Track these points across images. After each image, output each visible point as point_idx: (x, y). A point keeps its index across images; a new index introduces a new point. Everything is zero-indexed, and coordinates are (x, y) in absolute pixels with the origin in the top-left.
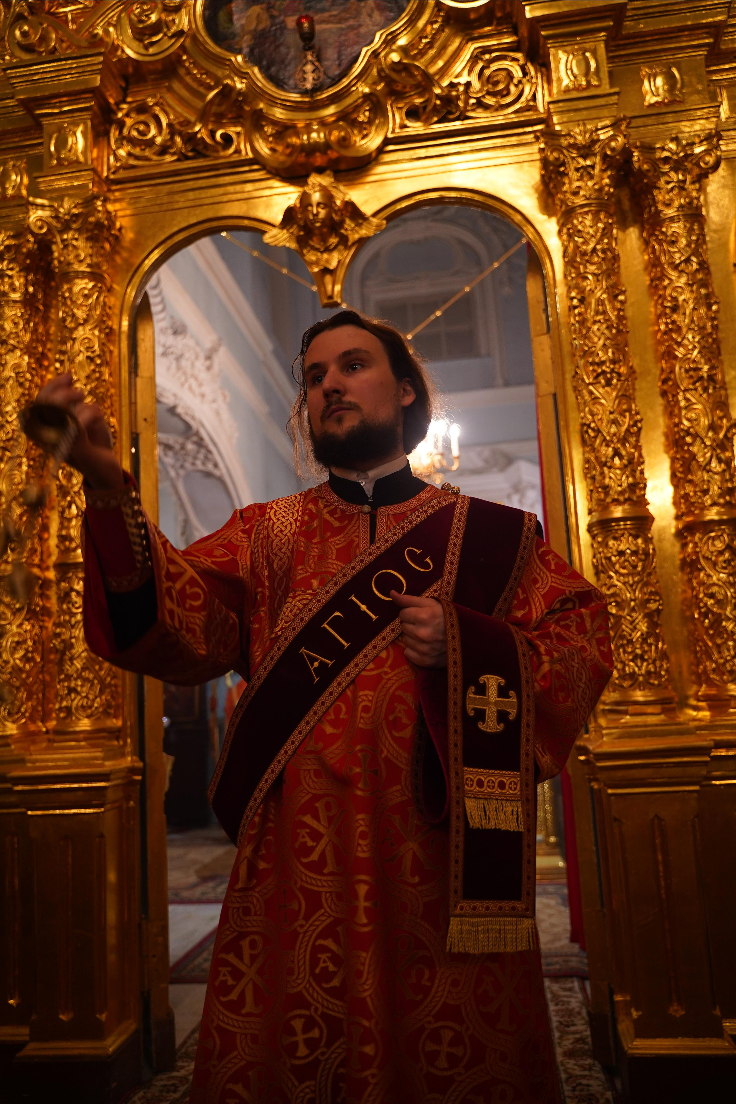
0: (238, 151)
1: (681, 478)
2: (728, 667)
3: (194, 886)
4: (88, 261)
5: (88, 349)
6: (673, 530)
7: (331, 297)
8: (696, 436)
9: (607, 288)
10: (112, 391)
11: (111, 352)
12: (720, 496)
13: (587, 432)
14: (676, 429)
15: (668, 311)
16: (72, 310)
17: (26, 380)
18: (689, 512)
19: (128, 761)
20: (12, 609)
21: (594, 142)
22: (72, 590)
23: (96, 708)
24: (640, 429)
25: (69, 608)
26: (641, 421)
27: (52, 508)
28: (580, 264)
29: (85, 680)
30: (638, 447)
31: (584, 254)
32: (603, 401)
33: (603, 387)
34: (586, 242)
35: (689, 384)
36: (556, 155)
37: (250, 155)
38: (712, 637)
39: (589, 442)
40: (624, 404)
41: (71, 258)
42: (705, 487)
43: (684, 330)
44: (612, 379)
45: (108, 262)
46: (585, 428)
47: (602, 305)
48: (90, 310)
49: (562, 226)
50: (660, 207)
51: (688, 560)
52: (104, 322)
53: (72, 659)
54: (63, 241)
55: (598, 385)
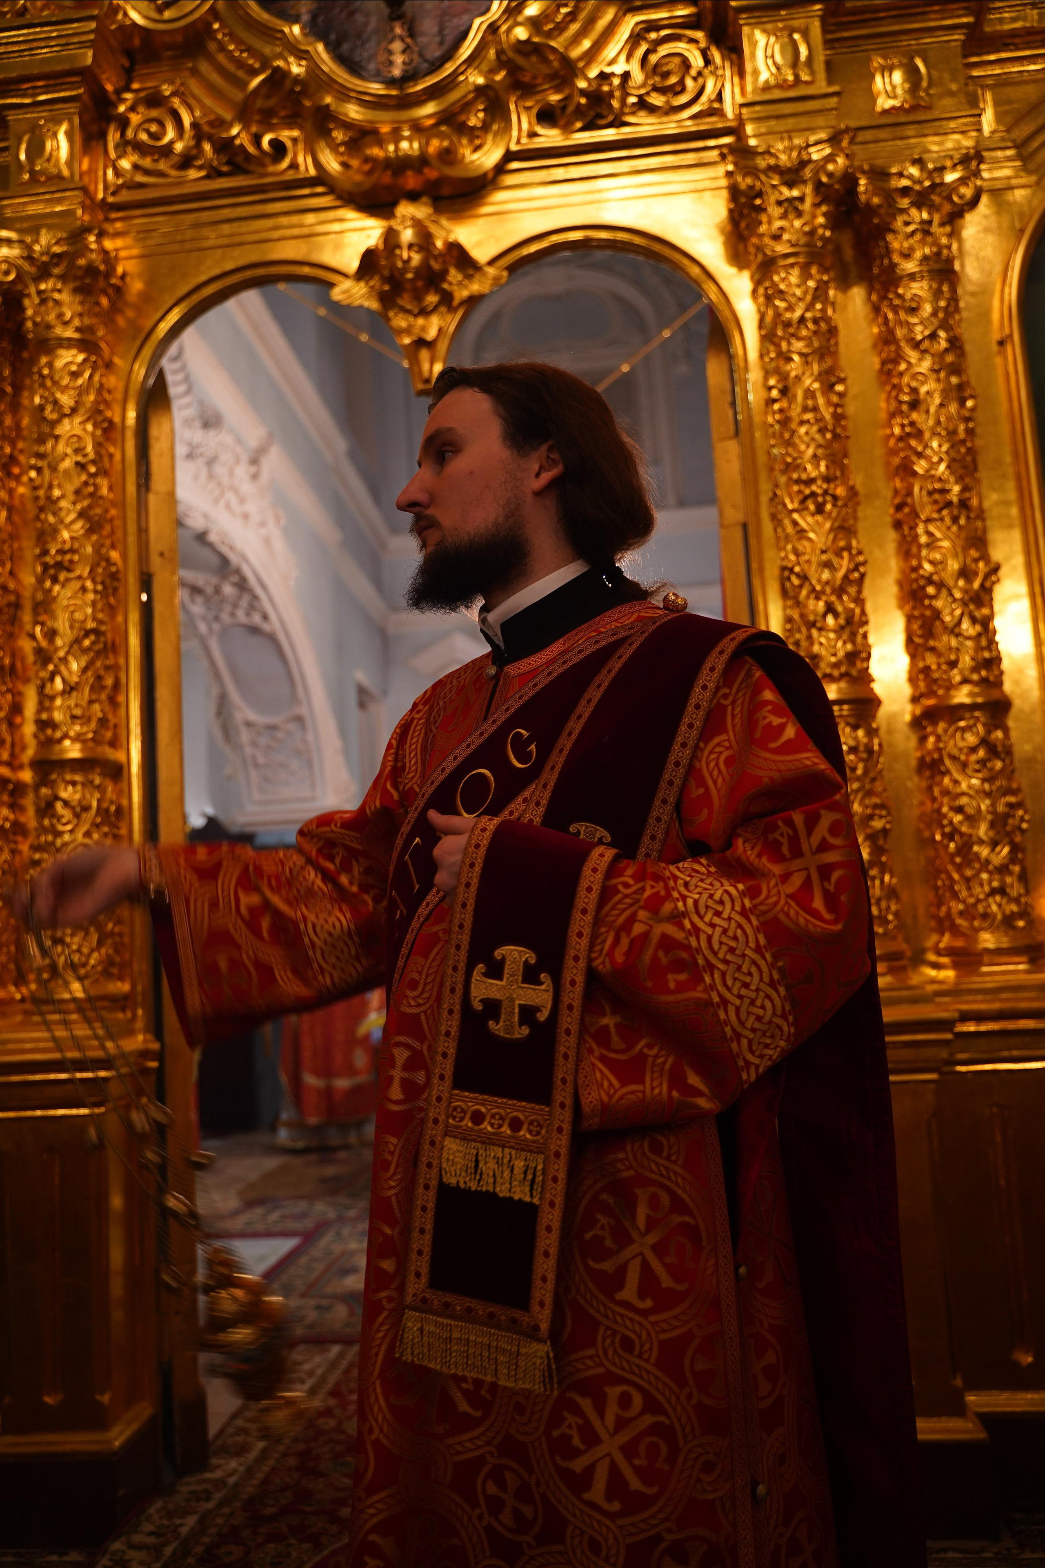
0: (294, 166)
1: (918, 645)
2: (981, 908)
3: (235, 1214)
4: (77, 322)
5: (77, 451)
6: (908, 718)
7: (428, 381)
8: (940, 585)
9: (820, 374)
10: (113, 512)
11: (111, 456)
12: (974, 669)
13: (789, 579)
14: (914, 576)
15: (905, 407)
16: (53, 394)
18: (931, 693)
19: (139, 1041)
21: (803, 164)
22: (57, 798)
23: (93, 967)
24: (863, 576)
25: (52, 825)
26: (864, 563)
27: (27, 681)
28: (782, 338)
30: (859, 601)
31: (788, 324)
32: (812, 535)
33: (813, 515)
34: (790, 308)
35: (933, 511)
36: (749, 181)
37: (312, 172)
38: (959, 868)
39: (791, 593)
40: (842, 539)
41: (51, 318)
42: (953, 657)
43: (927, 435)
44: (824, 503)
45: (106, 325)
46: (786, 573)
47: (812, 398)
48: (79, 395)
49: (757, 284)
50: (896, 258)
51: (928, 759)
52: (100, 412)
54: (39, 293)
55: (805, 513)
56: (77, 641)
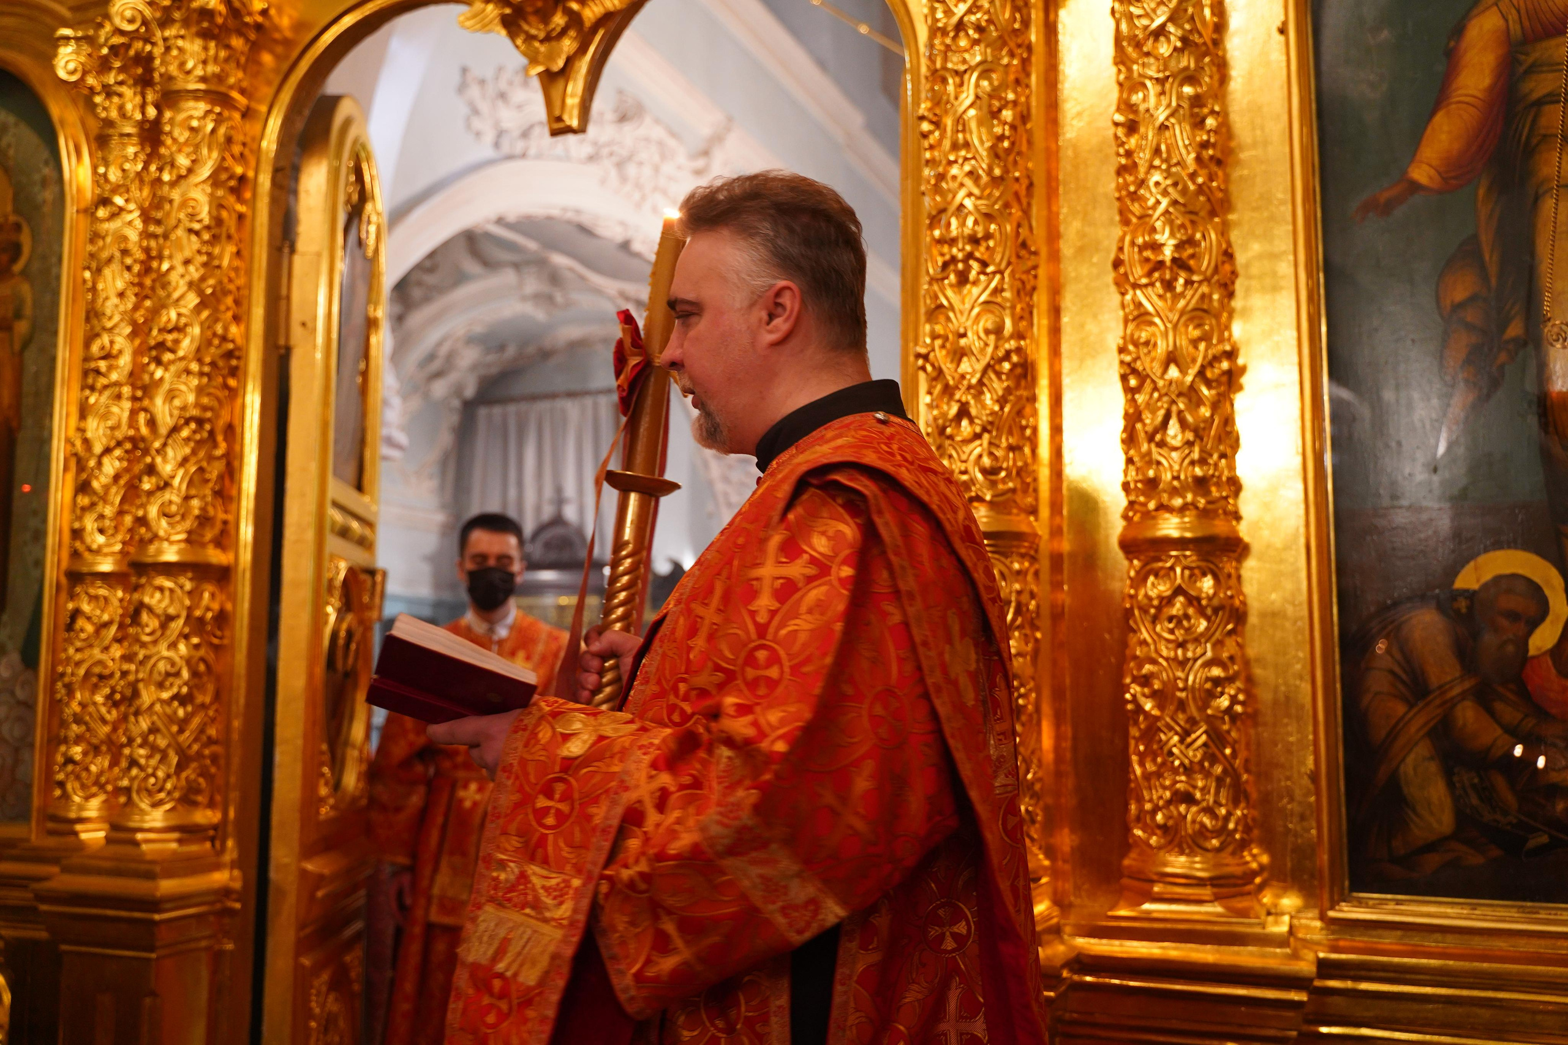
4: (199, 72)
5: (191, 216)
7: (559, 119)
8: (1143, 376)
9: (977, 97)
12: (1176, 492)
15: (1122, 131)
16: (171, 153)
17: (135, 261)
19: (222, 878)
20: (93, 624)
22: (144, 605)
23: (169, 793)
25: (137, 634)
29: (154, 749)
31: (944, 32)
32: (951, 315)
35: (1142, 274)
38: (1142, 759)
40: (986, 319)
41: (173, 69)
43: (1143, 168)
45: (242, 69)
47: (964, 131)
48: (198, 153)
52: (226, 169)
53: (137, 714)
54: (165, 40)
56: (175, 429)
